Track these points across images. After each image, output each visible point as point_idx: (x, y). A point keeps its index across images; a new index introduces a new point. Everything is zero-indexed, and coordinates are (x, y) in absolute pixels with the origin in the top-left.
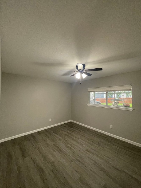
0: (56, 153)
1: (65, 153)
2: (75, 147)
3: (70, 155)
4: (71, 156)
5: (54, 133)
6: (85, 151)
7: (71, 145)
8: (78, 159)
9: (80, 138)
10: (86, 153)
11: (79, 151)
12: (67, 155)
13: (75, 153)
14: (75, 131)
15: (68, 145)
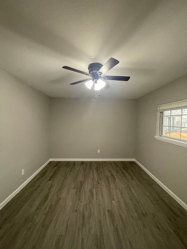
0: (73, 191)
1: (81, 196)
2: (100, 197)
3: (82, 202)
4: (82, 204)
5: (96, 168)
6: (106, 211)
7: (97, 192)
8: (86, 214)
9: (120, 190)
10: (105, 214)
11: (99, 205)
12: (79, 201)
13: (91, 204)
14: (125, 176)
15: (95, 190)
